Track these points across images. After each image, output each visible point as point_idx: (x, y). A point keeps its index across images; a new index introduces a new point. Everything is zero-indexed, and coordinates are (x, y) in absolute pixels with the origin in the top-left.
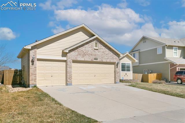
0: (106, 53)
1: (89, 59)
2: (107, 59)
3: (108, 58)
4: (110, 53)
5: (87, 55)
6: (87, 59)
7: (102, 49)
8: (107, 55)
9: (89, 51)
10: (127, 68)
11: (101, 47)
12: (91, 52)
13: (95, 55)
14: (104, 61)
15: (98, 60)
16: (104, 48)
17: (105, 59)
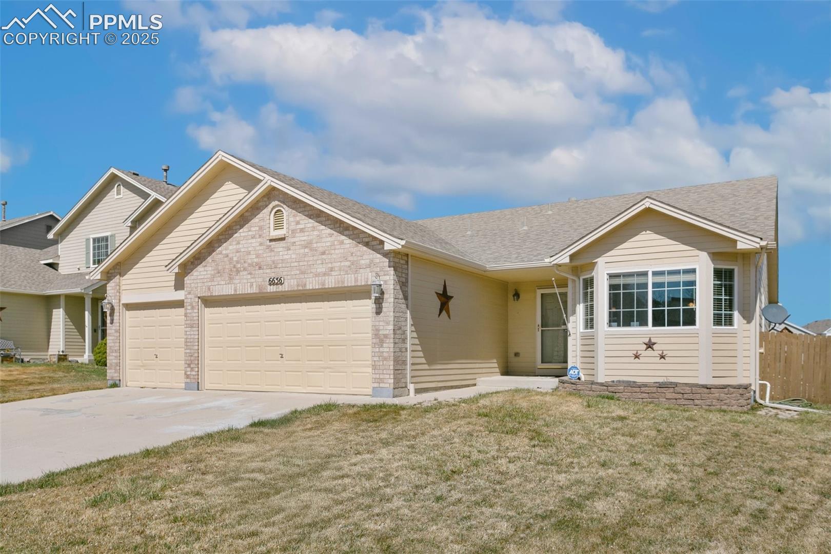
0: (320, 246)
1: (252, 286)
2: (325, 274)
3: (332, 269)
4: (342, 243)
5: (245, 269)
6: (245, 285)
7: (302, 230)
8: (323, 253)
9: (249, 253)
10: (655, 304)
11: (298, 223)
12: (258, 256)
13: (274, 265)
14: (312, 284)
15: (285, 287)
16: (311, 223)
17: (317, 275)
